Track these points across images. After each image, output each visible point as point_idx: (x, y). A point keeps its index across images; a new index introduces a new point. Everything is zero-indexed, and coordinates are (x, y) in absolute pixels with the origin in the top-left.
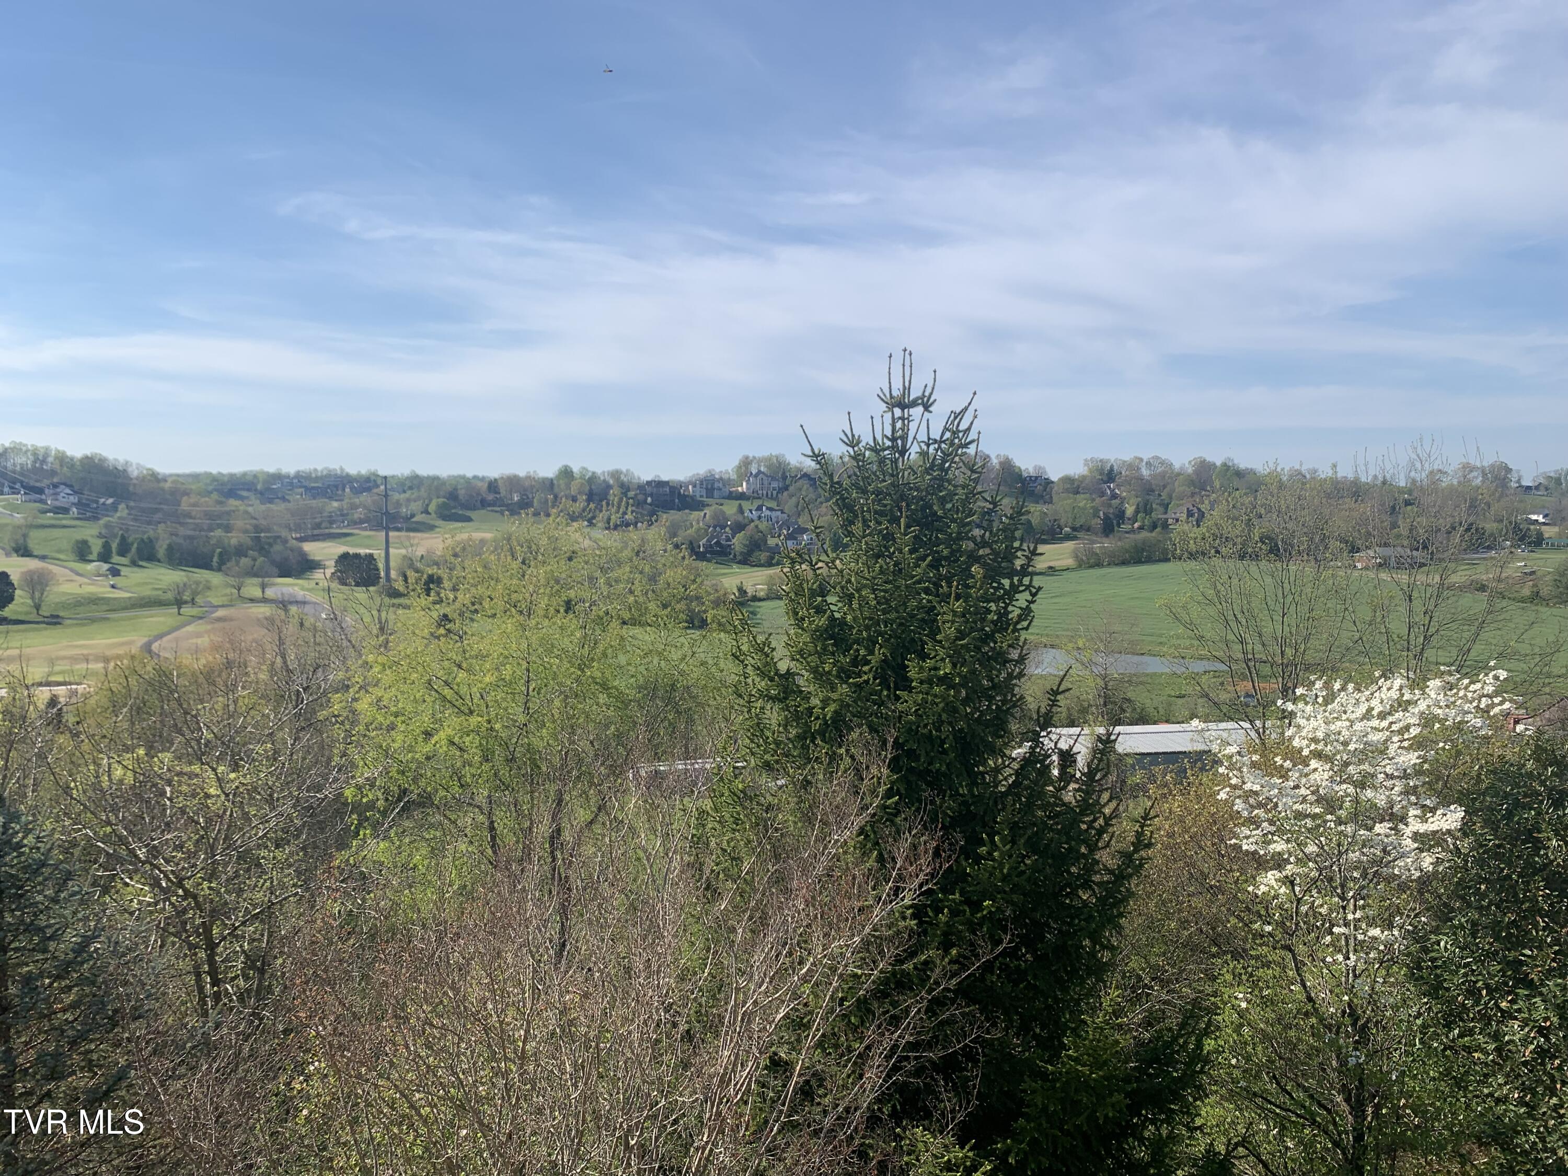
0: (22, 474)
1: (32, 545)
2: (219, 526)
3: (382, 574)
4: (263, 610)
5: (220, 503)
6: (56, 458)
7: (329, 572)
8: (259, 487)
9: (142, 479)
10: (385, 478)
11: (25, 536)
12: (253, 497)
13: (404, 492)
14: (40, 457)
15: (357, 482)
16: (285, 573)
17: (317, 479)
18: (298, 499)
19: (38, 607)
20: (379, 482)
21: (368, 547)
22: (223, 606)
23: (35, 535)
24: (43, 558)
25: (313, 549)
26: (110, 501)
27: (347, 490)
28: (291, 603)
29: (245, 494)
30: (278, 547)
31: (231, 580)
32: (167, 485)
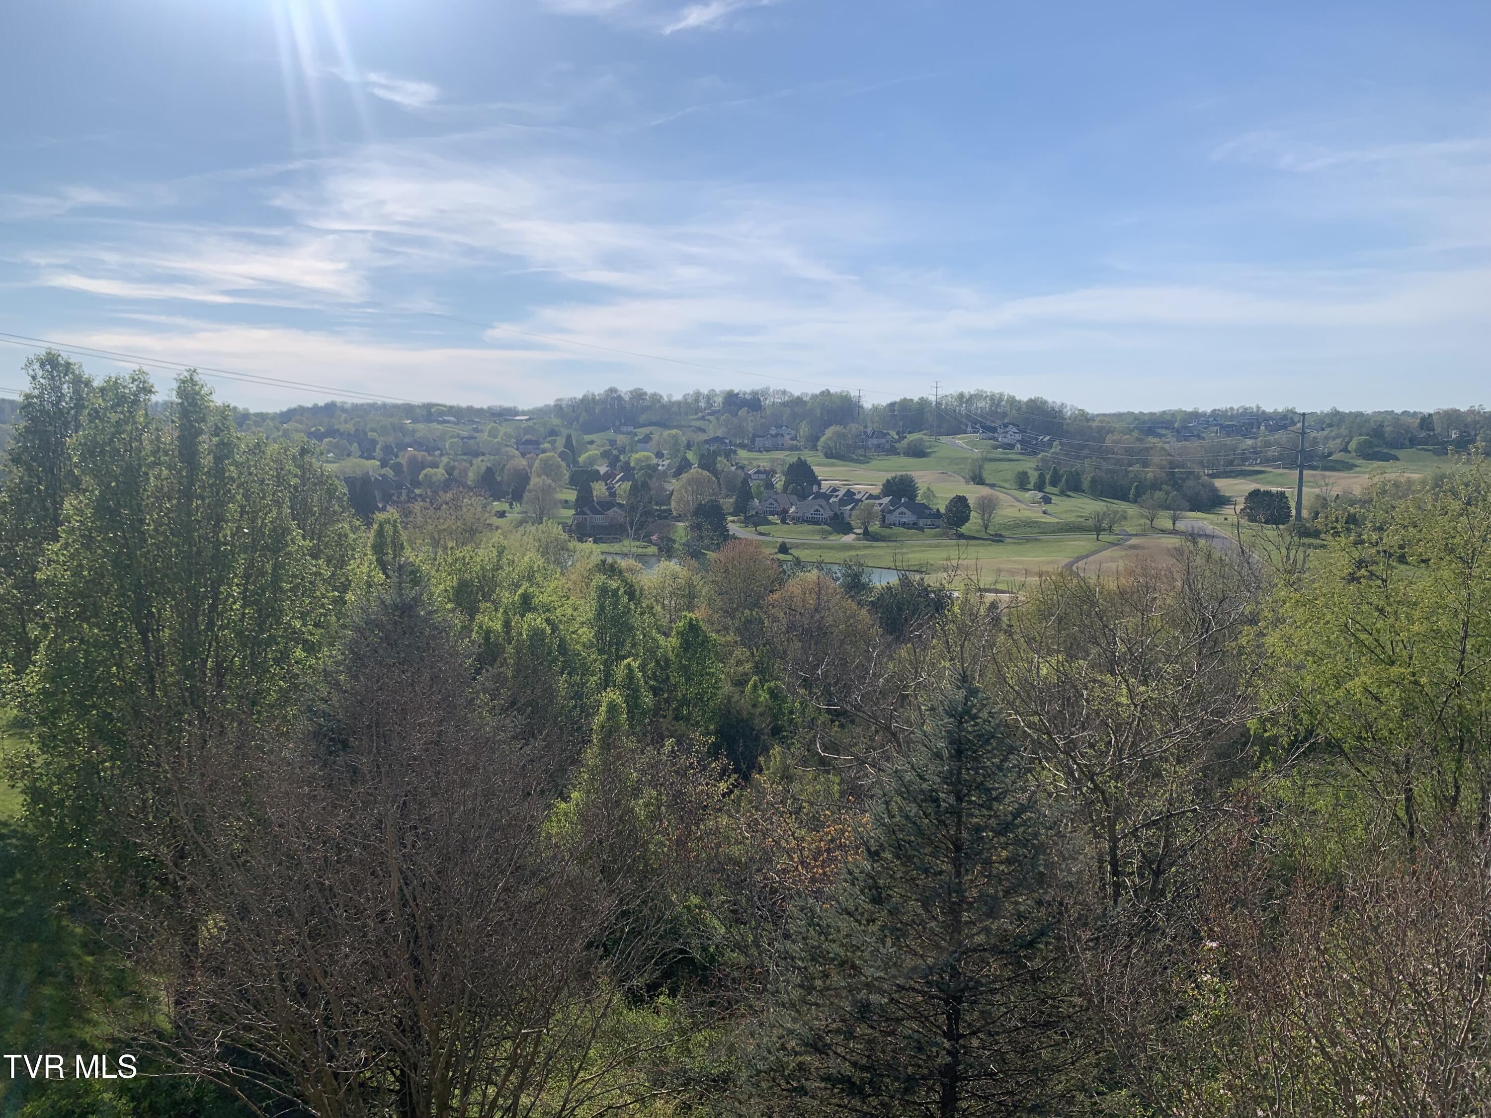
0: (981, 416)
1: (985, 475)
2: (1138, 461)
3: (1293, 512)
4: (1173, 541)
5: (1140, 440)
6: (1007, 401)
7: (1239, 508)
8: (1176, 425)
9: (1074, 418)
10: (1304, 414)
11: (981, 467)
12: (1170, 435)
13: (1323, 430)
14: (995, 401)
15: (1273, 420)
16: (1196, 506)
17: (1232, 417)
18: (1212, 437)
19: (986, 527)
20: (1296, 420)
21: (1281, 486)
22: (1136, 535)
23: (988, 466)
24: (992, 486)
25: (1223, 485)
26: (1047, 438)
27: (1262, 428)
28: (1200, 536)
29: (1163, 432)
30: (1190, 483)
31: (1145, 512)
32: (1095, 424)
